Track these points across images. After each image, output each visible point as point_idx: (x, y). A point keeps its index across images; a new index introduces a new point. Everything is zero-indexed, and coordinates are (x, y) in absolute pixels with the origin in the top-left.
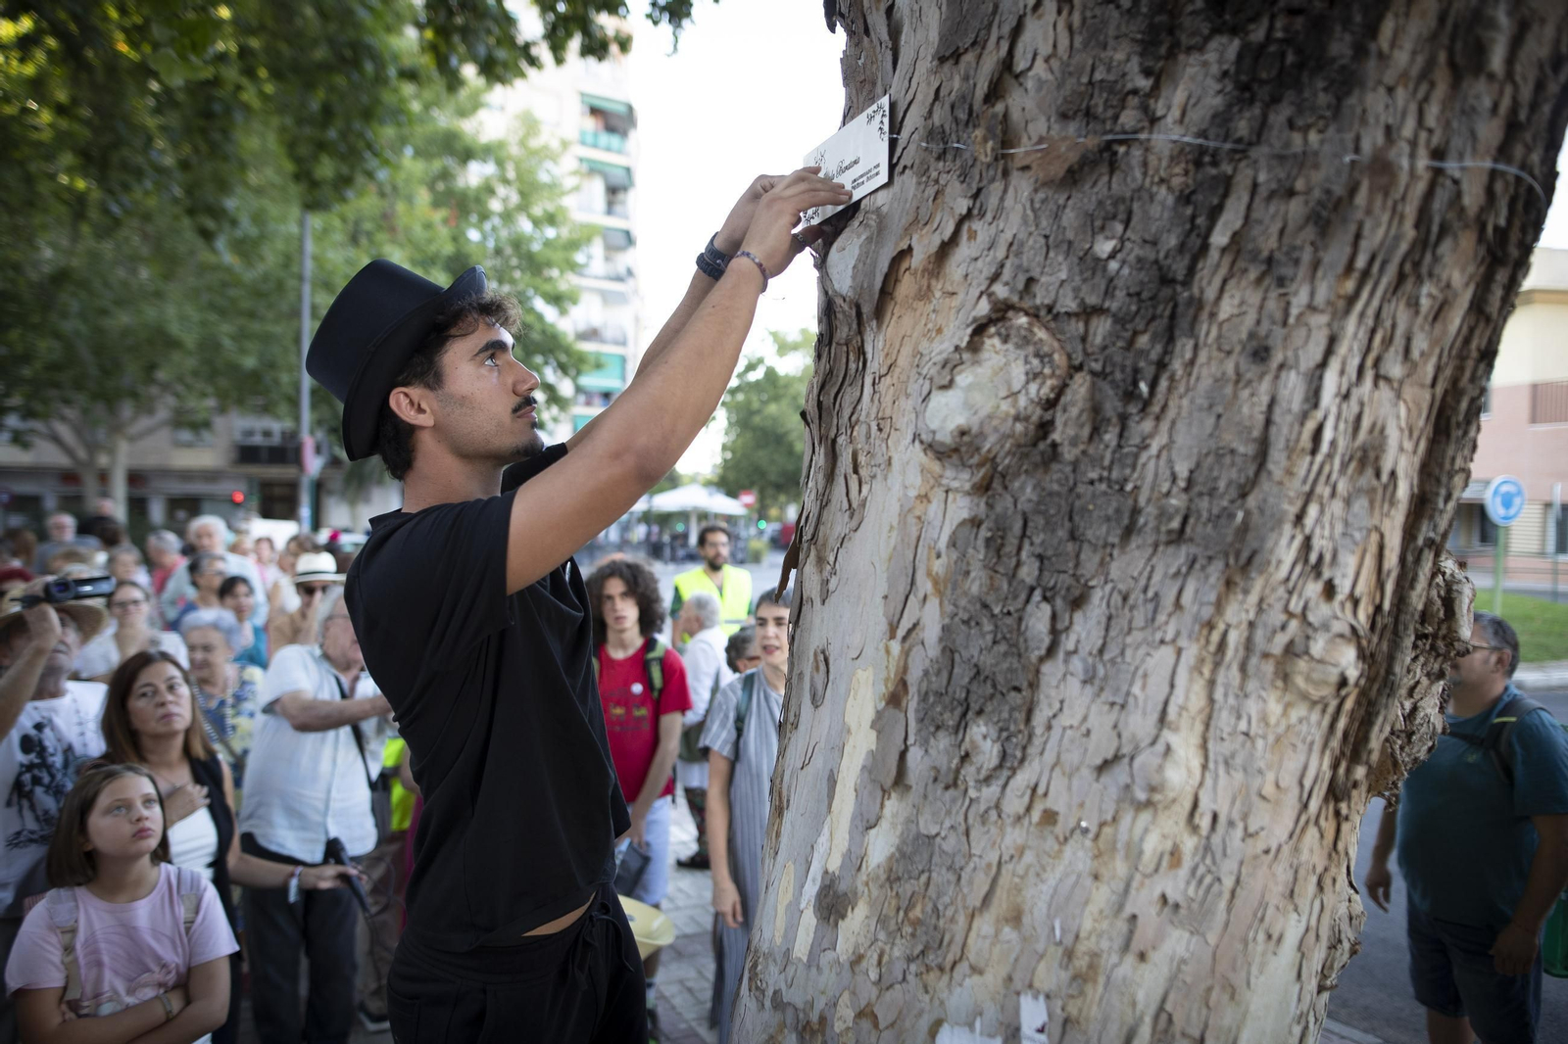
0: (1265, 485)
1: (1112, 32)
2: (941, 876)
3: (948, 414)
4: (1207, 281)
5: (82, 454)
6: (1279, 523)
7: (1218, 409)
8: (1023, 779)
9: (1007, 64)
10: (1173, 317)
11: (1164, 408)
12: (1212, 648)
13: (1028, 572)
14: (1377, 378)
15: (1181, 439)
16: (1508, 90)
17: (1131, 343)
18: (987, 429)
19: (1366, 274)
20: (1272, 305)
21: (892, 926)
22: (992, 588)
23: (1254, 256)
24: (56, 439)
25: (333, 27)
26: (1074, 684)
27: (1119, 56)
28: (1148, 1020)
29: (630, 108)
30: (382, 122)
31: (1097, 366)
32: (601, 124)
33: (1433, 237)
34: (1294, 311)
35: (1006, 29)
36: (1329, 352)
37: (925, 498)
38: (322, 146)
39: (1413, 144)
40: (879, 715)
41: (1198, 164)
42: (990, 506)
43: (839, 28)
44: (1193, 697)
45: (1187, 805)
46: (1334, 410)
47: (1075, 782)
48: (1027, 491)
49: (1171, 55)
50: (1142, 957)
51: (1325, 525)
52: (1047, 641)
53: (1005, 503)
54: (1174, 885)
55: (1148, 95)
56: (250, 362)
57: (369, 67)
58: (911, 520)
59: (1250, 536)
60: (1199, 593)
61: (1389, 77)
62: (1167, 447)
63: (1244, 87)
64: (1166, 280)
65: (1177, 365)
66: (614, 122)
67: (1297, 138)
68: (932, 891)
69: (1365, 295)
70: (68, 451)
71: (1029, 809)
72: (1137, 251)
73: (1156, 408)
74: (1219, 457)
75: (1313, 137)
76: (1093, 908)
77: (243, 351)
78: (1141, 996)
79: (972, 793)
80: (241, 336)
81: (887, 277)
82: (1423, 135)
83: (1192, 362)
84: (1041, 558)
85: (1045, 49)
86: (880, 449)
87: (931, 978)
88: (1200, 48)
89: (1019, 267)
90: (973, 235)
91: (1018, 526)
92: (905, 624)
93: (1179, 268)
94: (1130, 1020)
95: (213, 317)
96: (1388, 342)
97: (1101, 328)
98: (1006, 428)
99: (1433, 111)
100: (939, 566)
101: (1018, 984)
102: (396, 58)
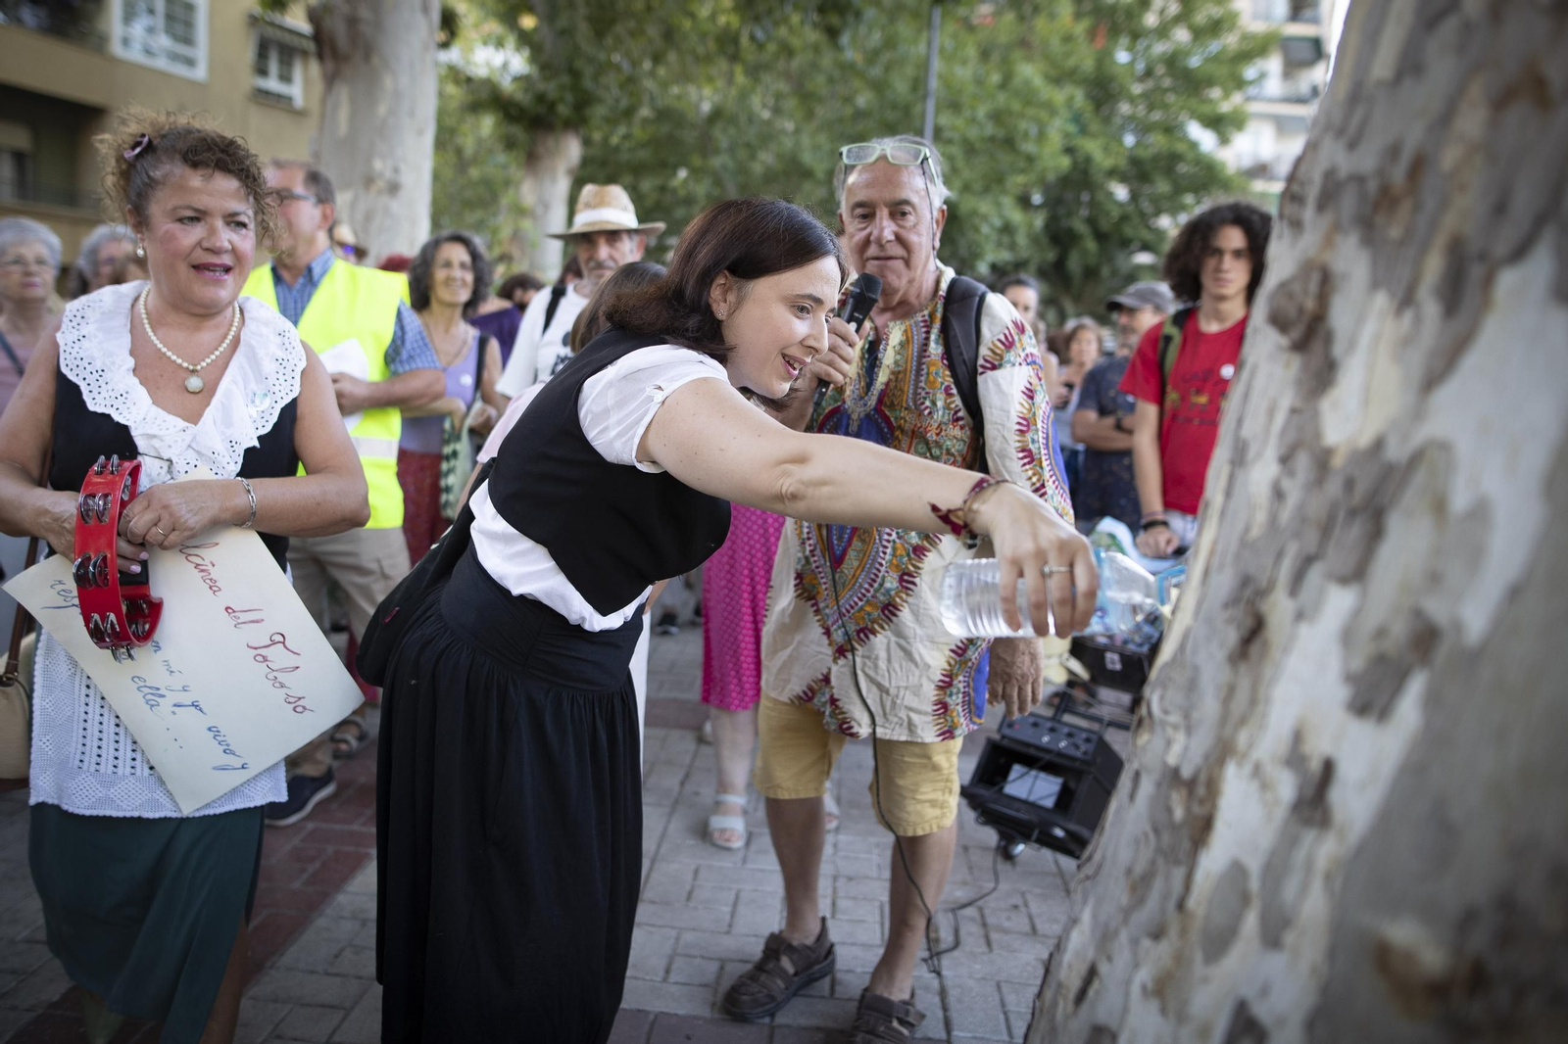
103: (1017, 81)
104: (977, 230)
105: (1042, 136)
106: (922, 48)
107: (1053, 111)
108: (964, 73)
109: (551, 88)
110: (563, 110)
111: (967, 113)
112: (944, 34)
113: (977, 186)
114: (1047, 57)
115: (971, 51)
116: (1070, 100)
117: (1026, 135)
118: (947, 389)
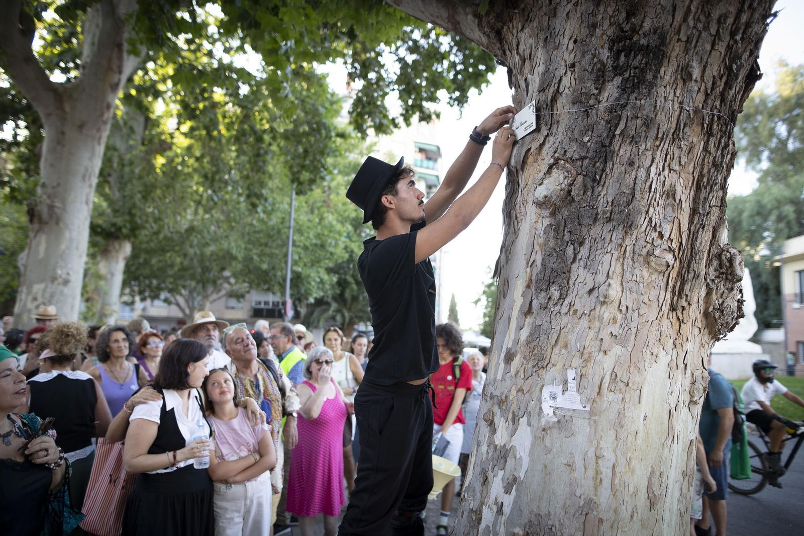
0: (635, 202)
1: (586, 78)
2: (543, 337)
3: (541, 192)
4: (616, 145)
5: (187, 311)
6: (640, 213)
7: (620, 182)
8: (567, 301)
9: (558, 90)
10: (606, 156)
11: (604, 183)
12: (622, 253)
13: (567, 237)
14: (670, 170)
15: (609, 191)
16: (703, 85)
17: (594, 165)
18: (553, 195)
19: (662, 139)
20: (634, 150)
21: (528, 358)
22: (557, 243)
23: (628, 136)
24: (178, 305)
25: (310, 117)
26: (581, 269)
27: (589, 85)
28: (608, 374)
29: (438, 148)
30: (328, 155)
31: (585, 173)
32: (424, 156)
33: (682, 127)
34: (641, 151)
35: (557, 81)
36: (653, 161)
37: (537, 222)
38: (303, 167)
39: (673, 101)
40: (523, 292)
41: (611, 112)
42: (555, 219)
43: (513, 88)
44: (617, 269)
45: (618, 303)
46: (655, 179)
47: (583, 300)
48: (565, 212)
49: (603, 83)
50: (605, 352)
51: (657, 214)
52: (572, 256)
53: (559, 217)
54: (615, 329)
55: (597, 95)
56: (265, 266)
57: (324, 132)
58: (533, 229)
59: (631, 217)
60: (617, 236)
61: (664, 83)
62: (606, 194)
63: (624, 90)
64: (603, 146)
65: (608, 170)
66: (431, 155)
67: (638, 102)
68: (540, 344)
69: (662, 145)
70: (182, 310)
71: (569, 310)
72: (596, 139)
73: (602, 183)
74: (621, 195)
75: (643, 101)
76: (589, 338)
77: (262, 261)
78: (605, 366)
79: (552, 309)
80: (261, 255)
81: (524, 157)
82: (676, 98)
83: (612, 169)
84: (570, 232)
85: (568, 85)
86: (523, 210)
87: (540, 372)
88: (612, 81)
89: (562, 148)
90: (549, 141)
91: (563, 223)
92: (531, 261)
93: (607, 142)
94: (602, 373)
95: (250, 246)
96: (672, 159)
97: (586, 162)
98: (558, 194)
99: (678, 92)
100: (540, 241)
101: (566, 366)
102: (335, 128)
103: (326, 222)
104: (309, 283)
105: (336, 245)
107: (340, 234)
108: (303, 218)
109: (119, 221)
110: (125, 231)
111: (306, 235)
113: (309, 265)
114: (337, 212)
116: (347, 229)
117: (330, 244)
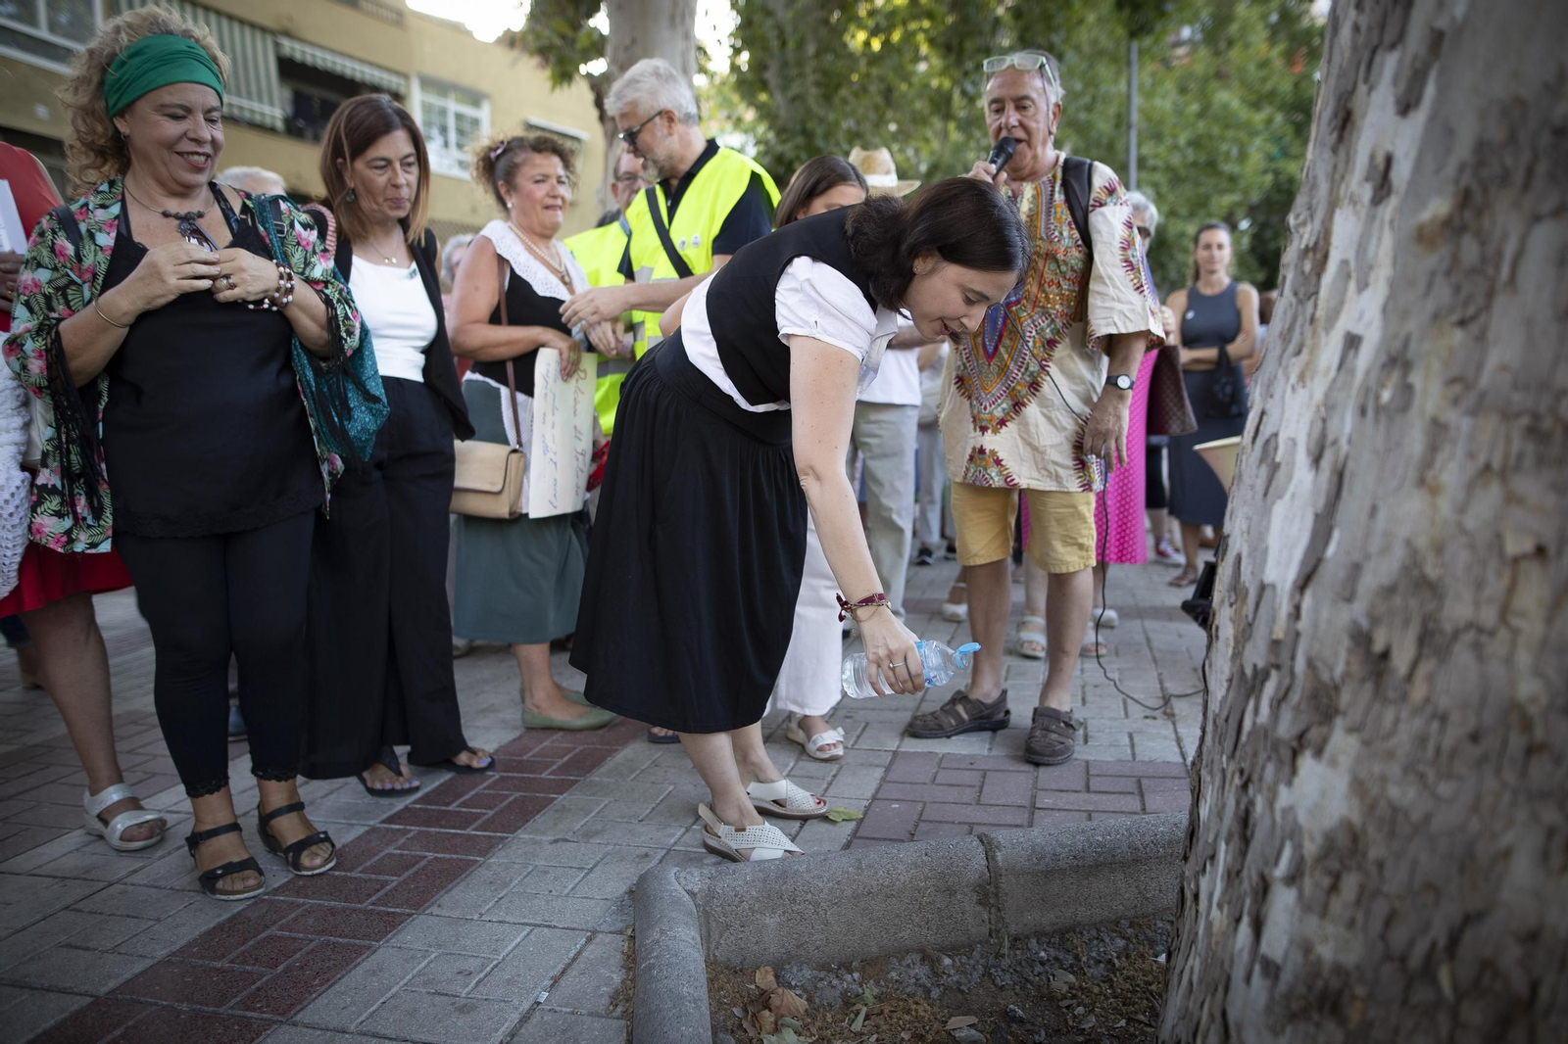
103: (1215, 108)
106: (1122, 86)
107: (1253, 134)
111: (1169, 141)
112: (1143, 73)
114: (1243, 82)
115: (1169, 86)
116: (1269, 121)
117: (1227, 154)
118: (1069, 224)
